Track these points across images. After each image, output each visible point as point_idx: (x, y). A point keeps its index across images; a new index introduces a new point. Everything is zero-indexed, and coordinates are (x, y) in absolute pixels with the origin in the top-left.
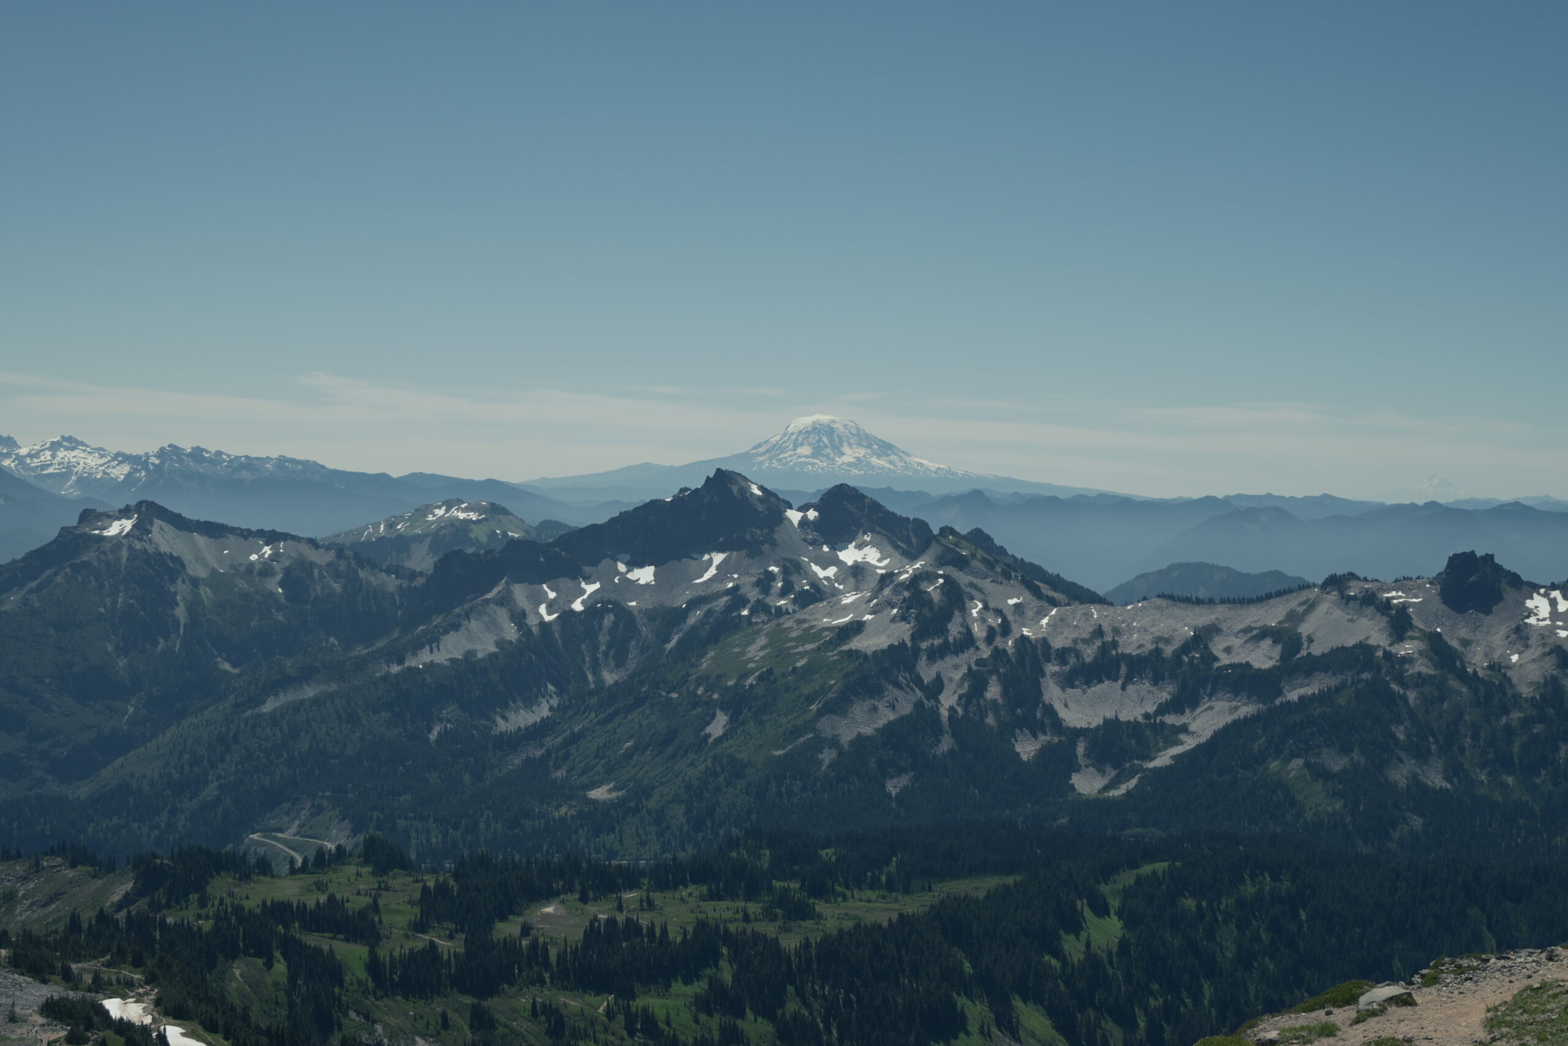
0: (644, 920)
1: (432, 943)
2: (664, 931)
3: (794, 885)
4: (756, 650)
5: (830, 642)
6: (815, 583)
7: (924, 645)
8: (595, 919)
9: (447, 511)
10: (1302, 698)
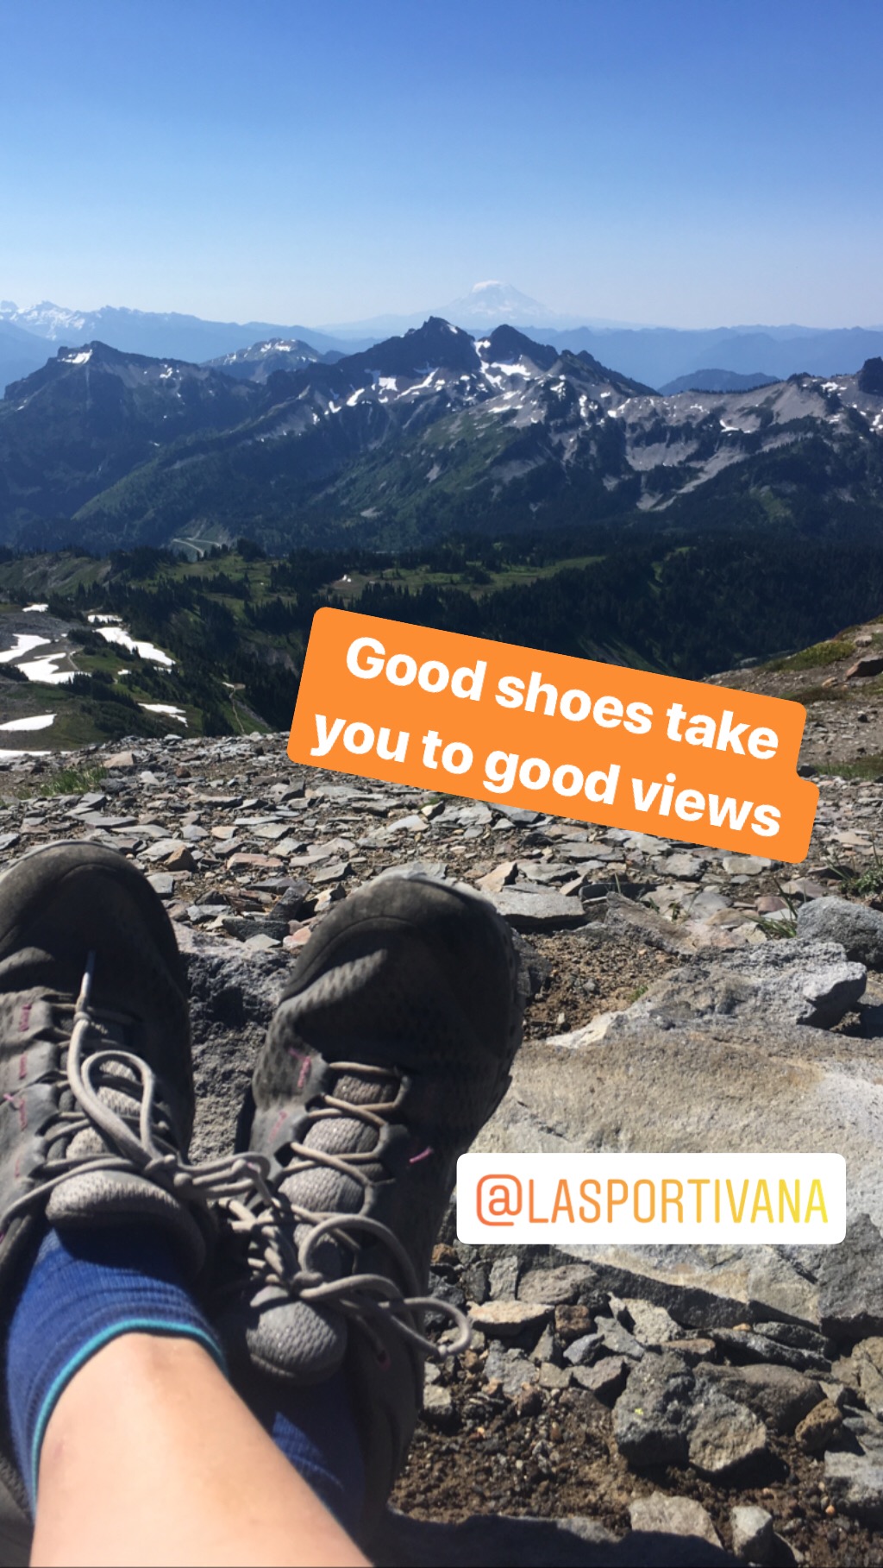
0: (395, 584)
1: (279, 599)
2: (407, 591)
3: (478, 564)
4: (455, 428)
5: (498, 422)
6: (488, 386)
7: (552, 423)
8: (368, 584)
9: (273, 346)
10: (771, 450)
